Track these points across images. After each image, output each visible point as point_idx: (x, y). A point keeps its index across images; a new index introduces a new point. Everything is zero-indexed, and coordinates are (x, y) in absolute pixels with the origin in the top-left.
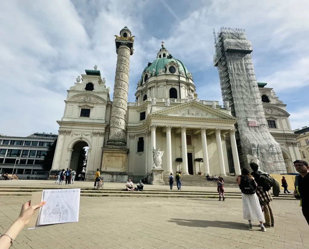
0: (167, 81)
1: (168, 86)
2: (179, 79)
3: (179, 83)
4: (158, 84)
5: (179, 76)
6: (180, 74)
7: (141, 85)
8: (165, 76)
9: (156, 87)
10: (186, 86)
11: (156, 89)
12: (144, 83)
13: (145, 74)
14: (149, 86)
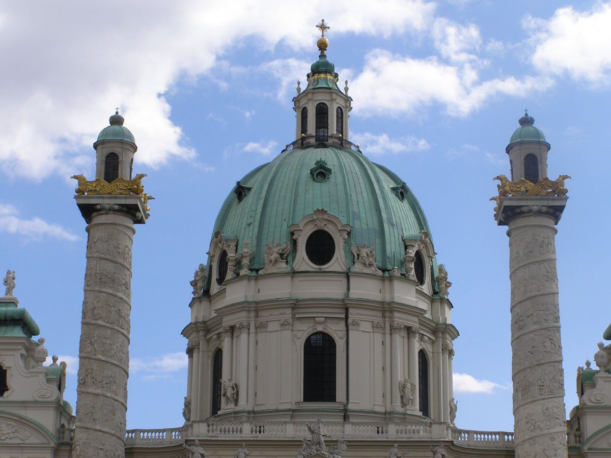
0: (295, 305)
1: (298, 325)
2: (348, 289)
3: (347, 309)
4: (260, 314)
5: (347, 275)
6: (354, 263)
7: (207, 293)
8: (289, 278)
9: (252, 329)
10: (380, 314)
11: (252, 336)
12: (215, 288)
13: (220, 245)
14: (228, 321)
